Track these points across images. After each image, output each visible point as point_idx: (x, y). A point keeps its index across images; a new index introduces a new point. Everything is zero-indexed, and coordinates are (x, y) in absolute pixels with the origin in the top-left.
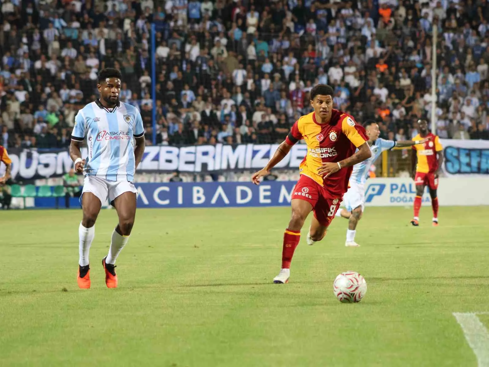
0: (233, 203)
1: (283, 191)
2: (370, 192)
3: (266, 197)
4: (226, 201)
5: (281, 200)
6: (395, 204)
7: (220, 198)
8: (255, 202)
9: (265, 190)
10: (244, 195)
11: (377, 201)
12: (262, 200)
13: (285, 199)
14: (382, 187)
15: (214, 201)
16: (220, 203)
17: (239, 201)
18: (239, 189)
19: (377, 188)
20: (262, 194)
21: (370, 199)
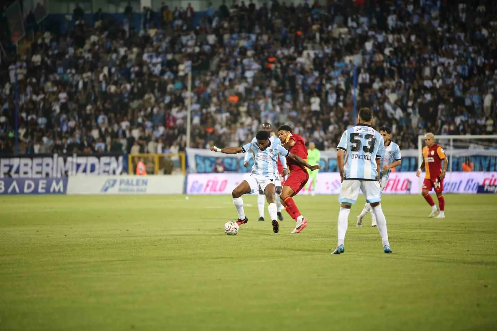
0: (22, 192)
1: (54, 184)
2: (107, 185)
3: (42, 188)
4: (17, 190)
5: (52, 190)
6: (122, 193)
7: (14, 189)
8: (35, 192)
9: (43, 184)
10: (29, 186)
11: (111, 191)
12: (40, 190)
13: (54, 190)
14: (115, 181)
15: (10, 190)
16: (14, 192)
17: (26, 190)
18: (27, 182)
19: (112, 182)
20: (41, 186)
21: (106, 190)
